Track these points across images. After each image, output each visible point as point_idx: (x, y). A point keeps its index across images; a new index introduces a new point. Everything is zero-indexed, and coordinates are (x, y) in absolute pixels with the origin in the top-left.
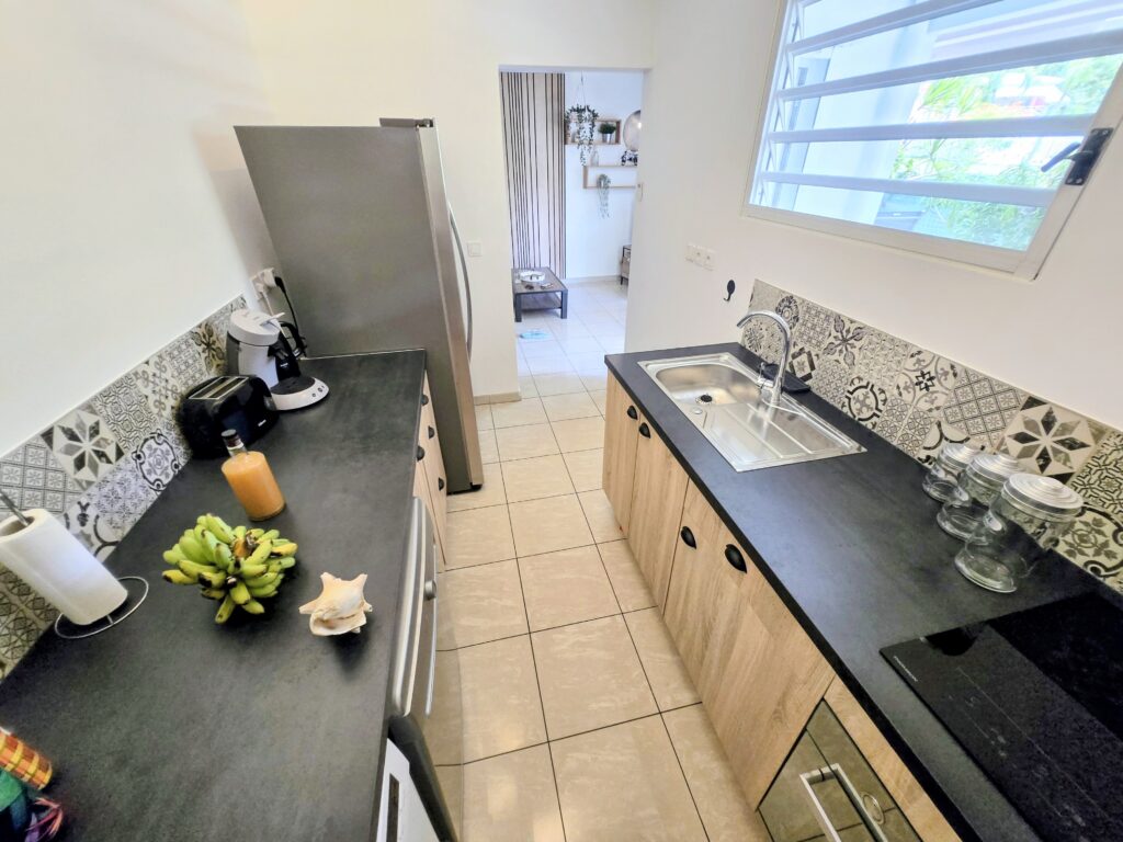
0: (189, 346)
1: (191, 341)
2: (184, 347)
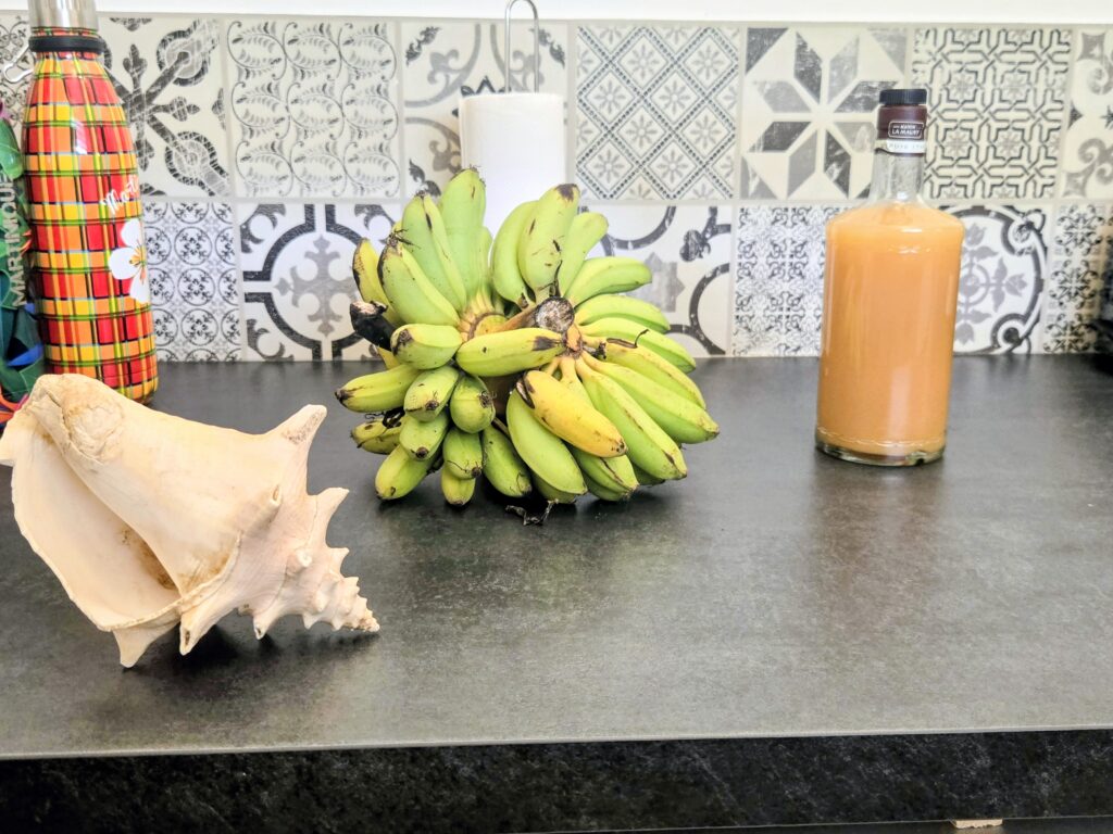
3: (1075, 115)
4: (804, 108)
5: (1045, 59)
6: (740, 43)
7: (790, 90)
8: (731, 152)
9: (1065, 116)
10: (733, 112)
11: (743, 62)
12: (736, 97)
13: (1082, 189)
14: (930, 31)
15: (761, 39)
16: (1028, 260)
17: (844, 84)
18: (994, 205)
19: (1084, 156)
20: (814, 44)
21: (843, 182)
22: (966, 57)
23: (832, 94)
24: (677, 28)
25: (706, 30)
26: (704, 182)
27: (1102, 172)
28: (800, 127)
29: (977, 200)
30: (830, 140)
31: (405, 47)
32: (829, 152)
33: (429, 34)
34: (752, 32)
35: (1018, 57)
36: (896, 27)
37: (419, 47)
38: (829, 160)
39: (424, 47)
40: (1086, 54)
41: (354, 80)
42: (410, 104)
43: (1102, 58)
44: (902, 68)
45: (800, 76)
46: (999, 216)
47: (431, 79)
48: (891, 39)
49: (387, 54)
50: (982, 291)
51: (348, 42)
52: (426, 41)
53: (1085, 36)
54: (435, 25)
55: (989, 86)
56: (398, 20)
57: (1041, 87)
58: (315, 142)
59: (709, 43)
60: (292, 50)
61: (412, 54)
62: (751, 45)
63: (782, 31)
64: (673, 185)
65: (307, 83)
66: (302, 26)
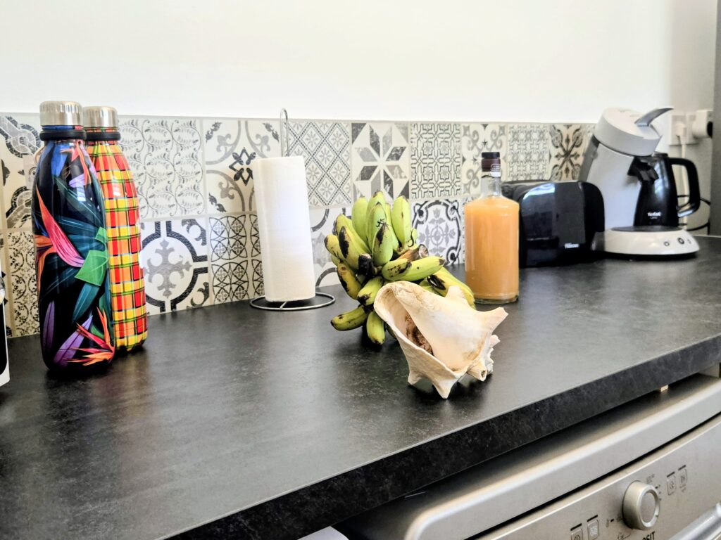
0: (542, 138)
1: (547, 135)
2: (535, 136)
3: (464, 160)
4: (374, 160)
5: (453, 136)
6: (349, 130)
7: (369, 151)
8: (349, 181)
9: (460, 160)
10: (349, 163)
11: (351, 139)
12: (349, 155)
13: (468, 190)
14: (415, 124)
15: (357, 127)
16: (455, 222)
17: (388, 148)
18: (442, 200)
19: (468, 177)
20: (376, 131)
21: (391, 193)
22: (428, 136)
23: (384, 153)
24: (324, 123)
25: (336, 124)
26: (340, 196)
27: (474, 183)
28: (374, 168)
29: (437, 198)
30: (385, 174)
31: (205, 133)
32: (385, 179)
33: (216, 126)
34: (353, 125)
35: (445, 136)
36: (404, 123)
37: (212, 133)
38: (386, 183)
39: (214, 132)
40: (465, 135)
41: (180, 151)
42: (209, 163)
43: (469, 135)
44: (407, 141)
45: (372, 145)
46: (445, 204)
47: (218, 150)
48: (403, 128)
49: (196, 137)
50: (442, 237)
51: (176, 131)
52: (215, 130)
53: (464, 127)
54: (219, 121)
55: (436, 148)
56: (201, 119)
57: (452, 148)
58: (160, 186)
59: (337, 130)
60: (147, 135)
61: (209, 137)
62: (353, 131)
63: (364, 124)
64: (327, 199)
65: (156, 153)
66: (153, 121)
